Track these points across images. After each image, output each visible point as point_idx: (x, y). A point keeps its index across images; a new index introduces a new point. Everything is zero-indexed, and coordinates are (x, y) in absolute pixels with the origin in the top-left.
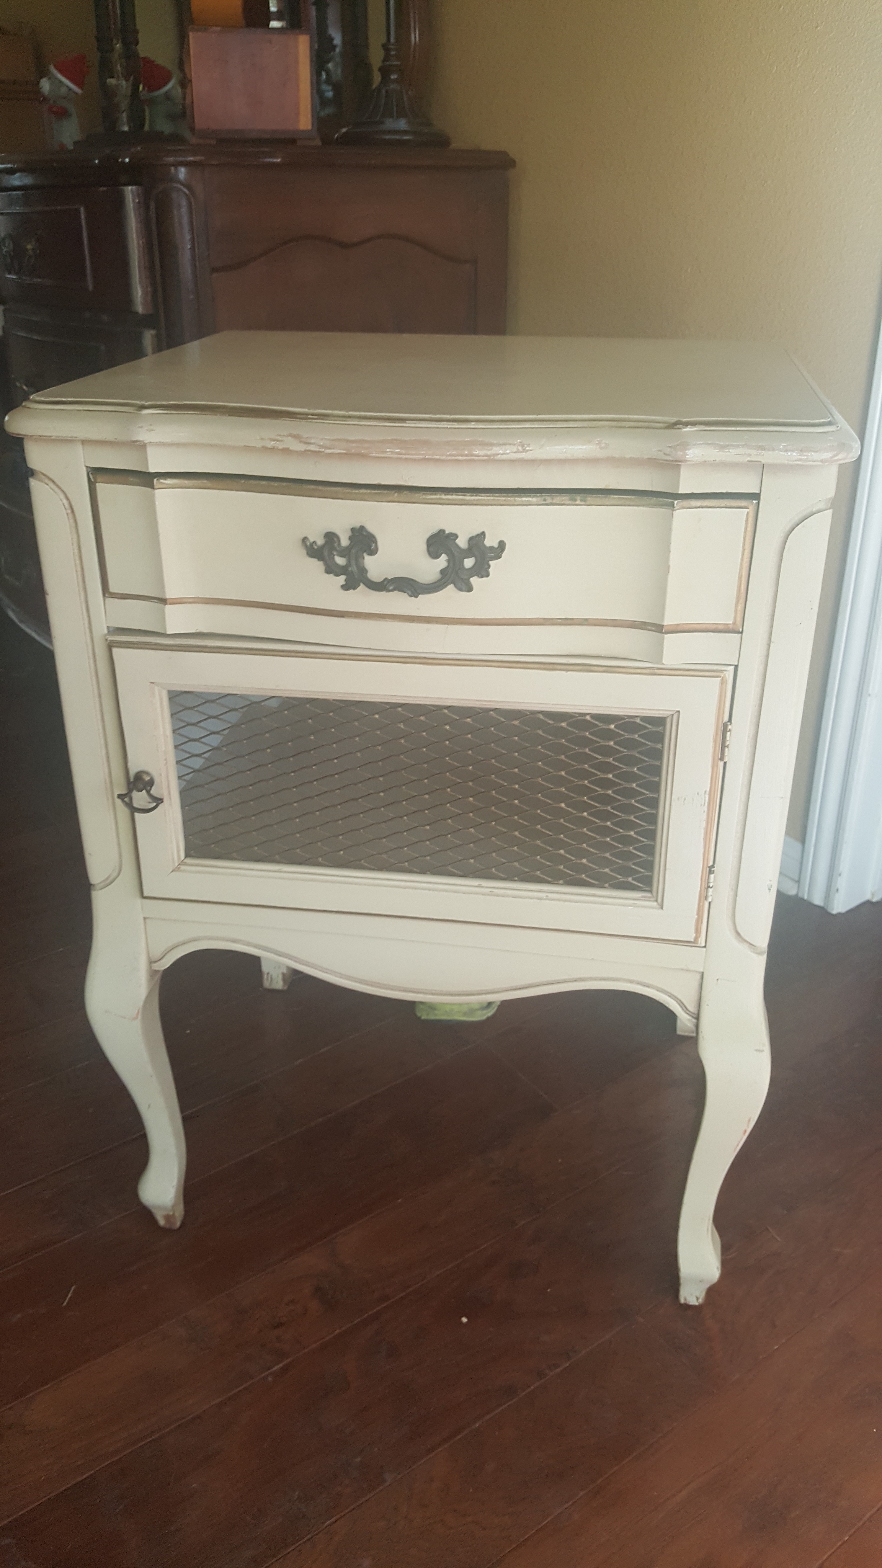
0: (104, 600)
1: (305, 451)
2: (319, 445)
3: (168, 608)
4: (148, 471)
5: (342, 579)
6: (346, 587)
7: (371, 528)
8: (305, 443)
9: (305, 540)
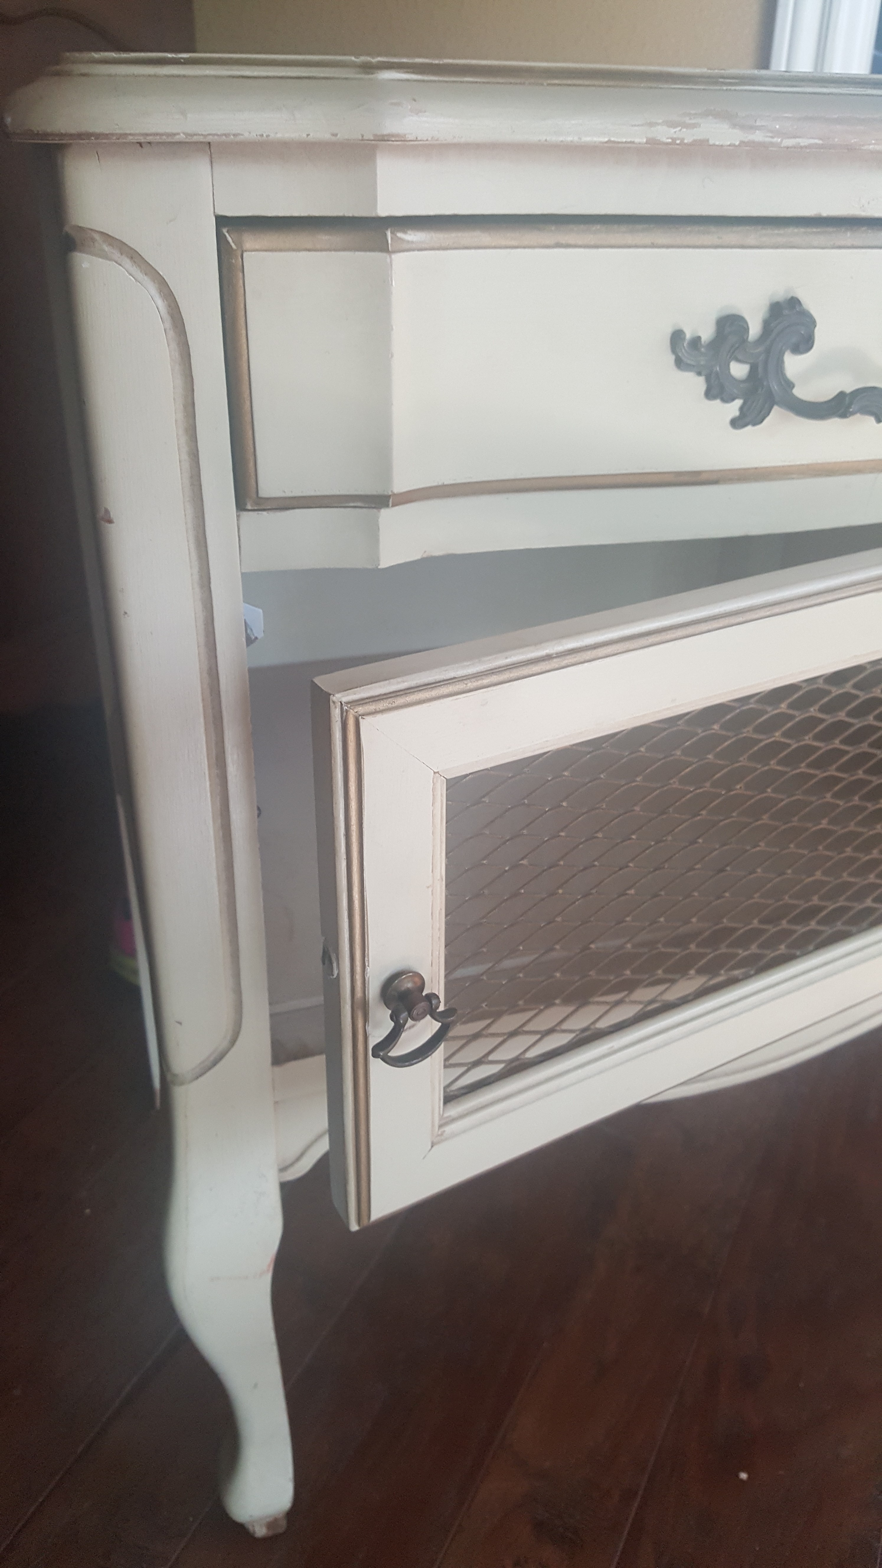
0: (238, 516)
1: (742, 142)
2: (771, 131)
3: (385, 514)
4: (374, 215)
5: (734, 408)
6: (736, 423)
7: (810, 304)
8: (743, 127)
9: (677, 337)
